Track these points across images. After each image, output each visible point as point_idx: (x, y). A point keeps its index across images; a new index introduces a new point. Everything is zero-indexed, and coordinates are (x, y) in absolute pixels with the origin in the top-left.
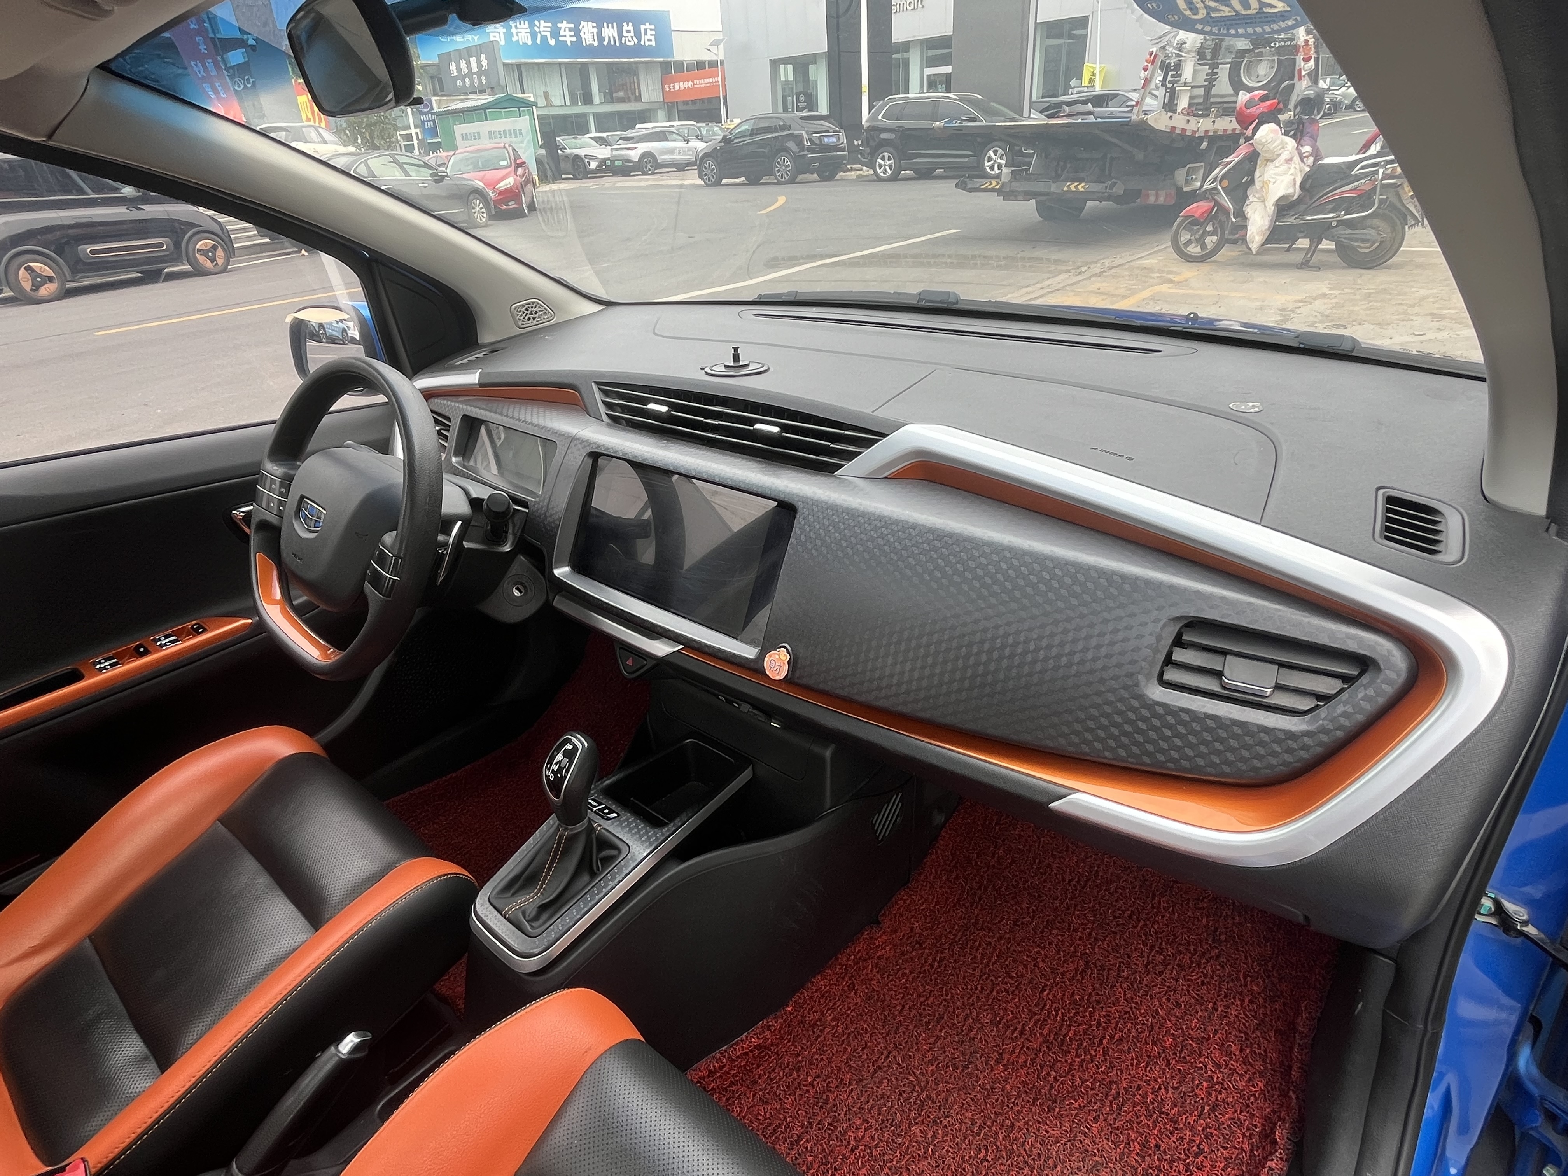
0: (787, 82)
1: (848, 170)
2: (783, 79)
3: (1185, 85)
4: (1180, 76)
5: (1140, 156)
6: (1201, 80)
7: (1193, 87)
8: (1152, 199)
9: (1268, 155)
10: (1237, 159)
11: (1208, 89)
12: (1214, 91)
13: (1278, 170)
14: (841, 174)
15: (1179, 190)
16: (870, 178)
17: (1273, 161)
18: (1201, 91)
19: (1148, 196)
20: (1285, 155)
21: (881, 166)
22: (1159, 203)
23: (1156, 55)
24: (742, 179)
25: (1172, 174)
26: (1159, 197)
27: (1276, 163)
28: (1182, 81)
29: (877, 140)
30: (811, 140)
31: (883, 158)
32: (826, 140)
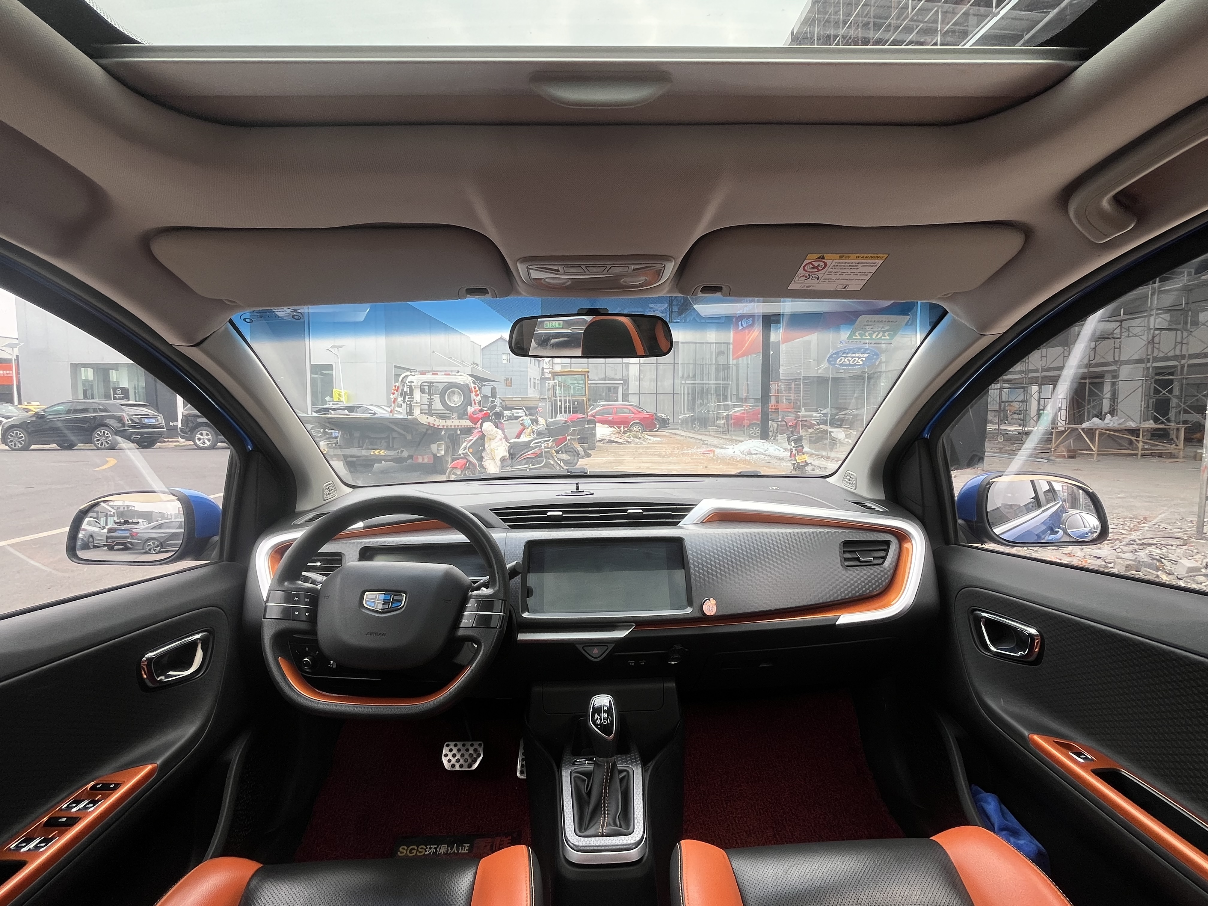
0: (86, 381)
1: (165, 442)
2: (83, 378)
3: (417, 403)
4: (413, 398)
5: (409, 437)
6: (425, 401)
7: (421, 404)
8: (420, 460)
9: (490, 437)
10: (475, 439)
11: (430, 406)
12: (433, 407)
13: (497, 444)
14: (159, 444)
15: (435, 456)
16: (190, 447)
17: (493, 440)
18: (426, 407)
19: (417, 458)
20: (499, 437)
21: (199, 439)
22: (424, 462)
23: (398, 387)
24: (54, 446)
25: (429, 447)
26: (423, 459)
27: (496, 440)
28: (415, 401)
29: (195, 423)
30: (132, 420)
31: (201, 434)
32: (146, 420)
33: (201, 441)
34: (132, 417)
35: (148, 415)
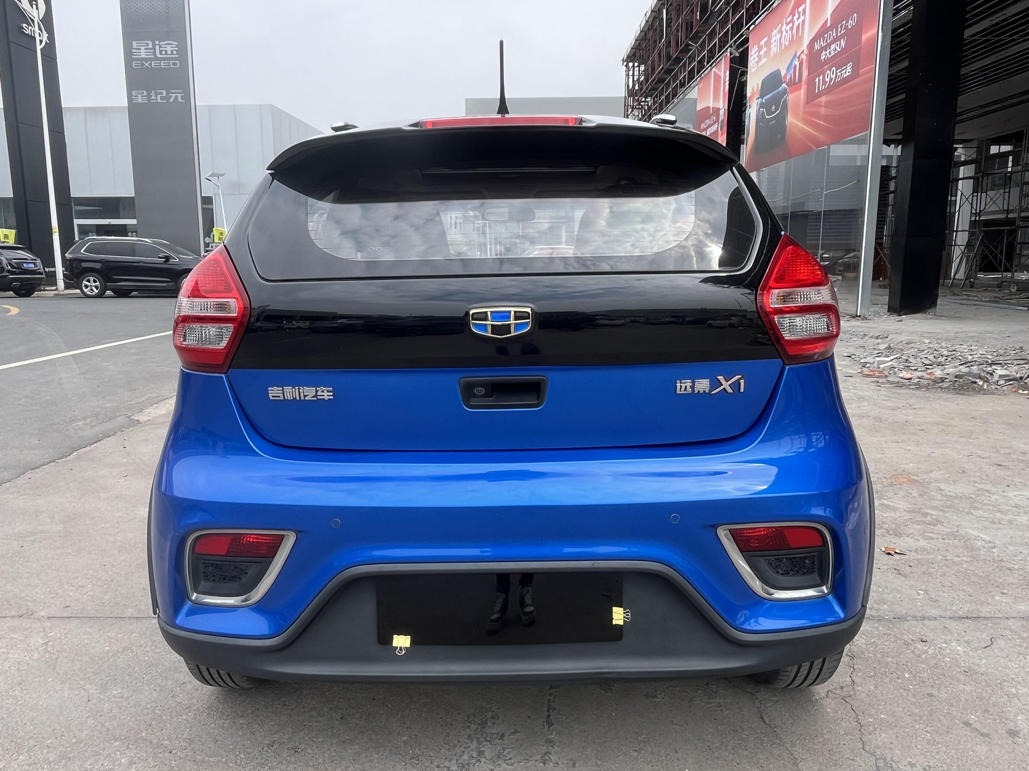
16: (77, 296)
21: (87, 287)
29: (80, 269)
30: (11, 265)
31: (88, 281)
32: (25, 265)
33: (89, 289)
34: (10, 262)
35: (27, 259)
